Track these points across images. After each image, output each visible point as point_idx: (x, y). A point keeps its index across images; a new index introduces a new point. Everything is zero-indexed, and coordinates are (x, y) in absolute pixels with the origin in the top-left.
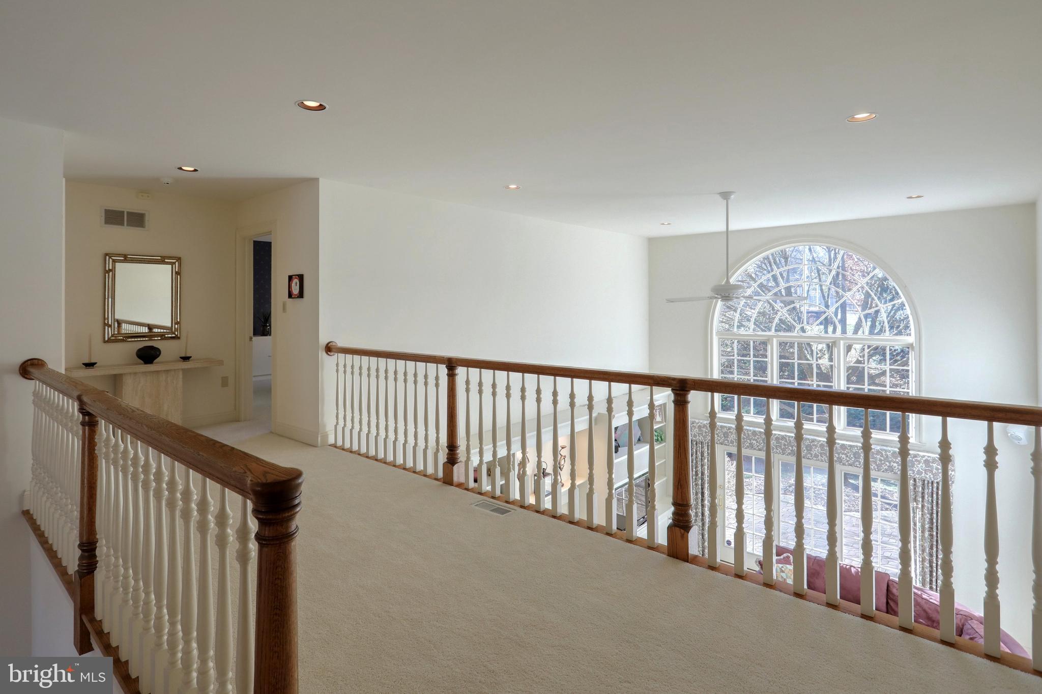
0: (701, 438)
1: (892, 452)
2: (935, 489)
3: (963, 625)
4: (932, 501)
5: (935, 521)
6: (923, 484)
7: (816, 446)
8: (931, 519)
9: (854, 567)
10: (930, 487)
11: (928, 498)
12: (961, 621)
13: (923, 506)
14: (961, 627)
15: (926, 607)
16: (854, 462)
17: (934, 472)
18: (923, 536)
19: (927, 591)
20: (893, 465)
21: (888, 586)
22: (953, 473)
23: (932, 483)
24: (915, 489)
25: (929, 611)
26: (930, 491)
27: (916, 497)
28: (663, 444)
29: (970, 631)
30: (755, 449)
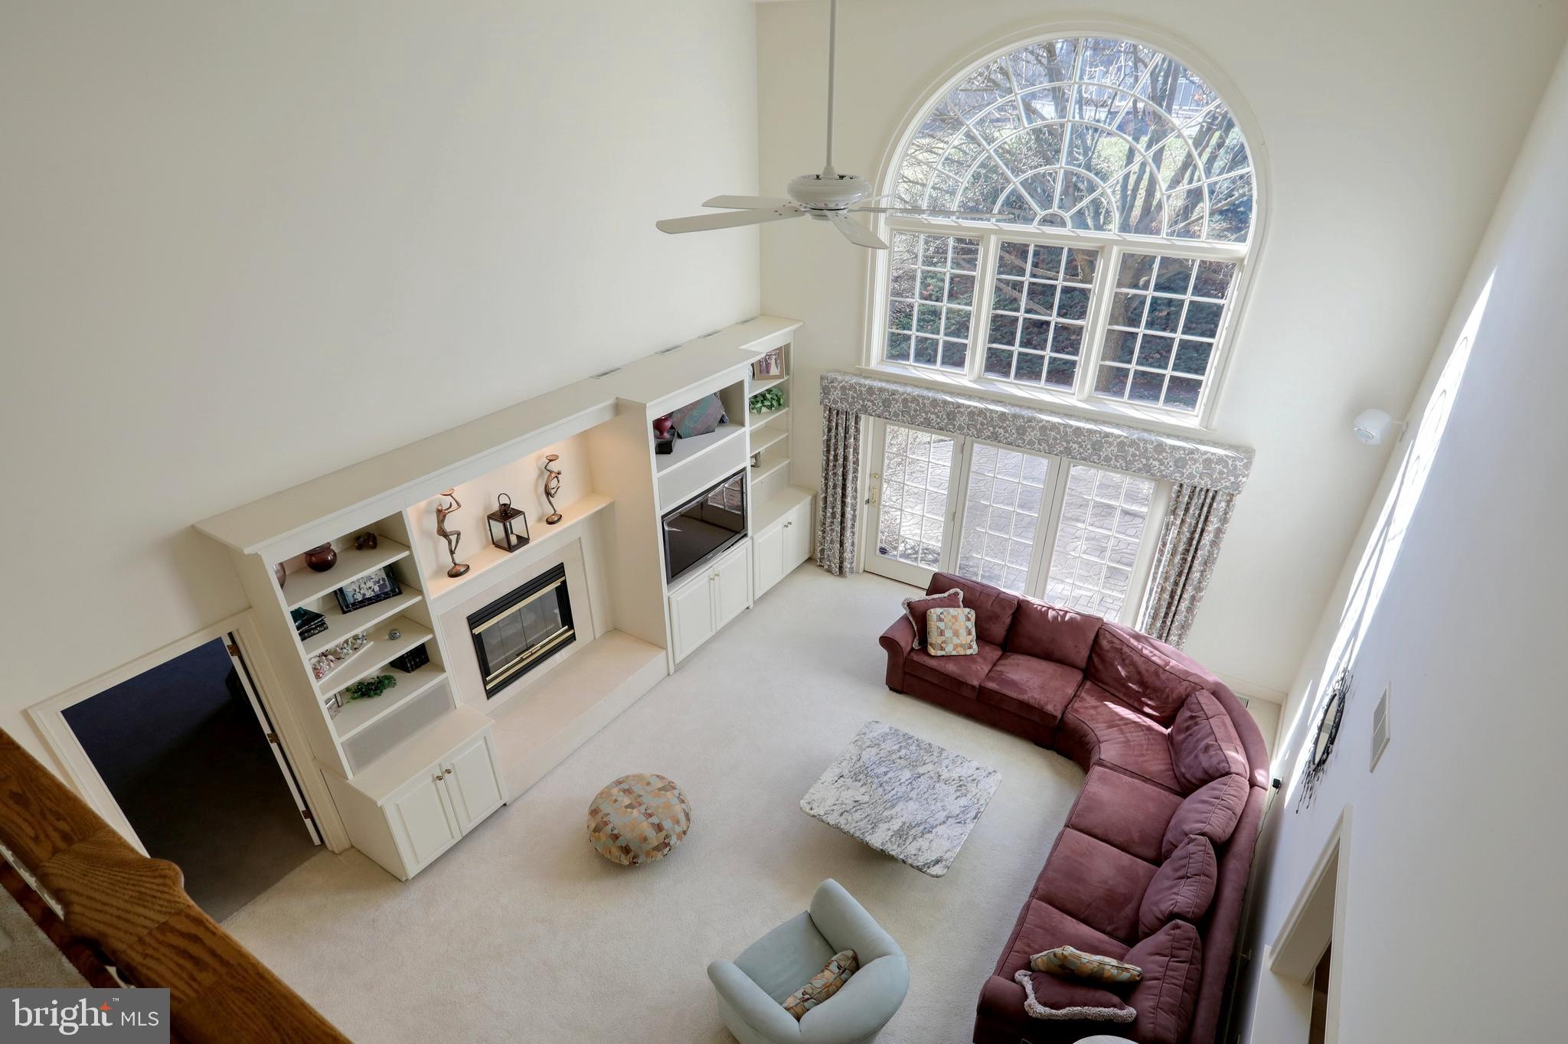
0: (844, 406)
1: (1155, 444)
2: (1208, 501)
3: (1188, 696)
4: (1200, 516)
5: (1195, 542)
6: (1193, 492)
7: (1033, 428)
8: (1191, 539)
9: (1054, 610)
10: (1203, 497)
11: (1194, 510)
12: (1186, 690)
13: (1183, 521)
14: (1184, 697)
15: (1142, 667)
16: (1091, 455)
17: (1214, 477)
18: (1171, 561)
19: (1152, 641)
20: (1152, 464)
21: (1097, 635)
22: (1244, 479)
23: (1208, 490)
24: (1178, 497)
25: (1146, 674)
26: (1201, 501)
27: (1175, 509)
28: (784, 411)
29: (1193, 707)
30: (933, 427)
